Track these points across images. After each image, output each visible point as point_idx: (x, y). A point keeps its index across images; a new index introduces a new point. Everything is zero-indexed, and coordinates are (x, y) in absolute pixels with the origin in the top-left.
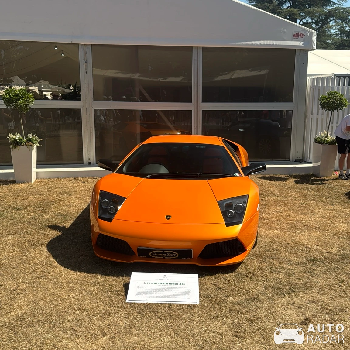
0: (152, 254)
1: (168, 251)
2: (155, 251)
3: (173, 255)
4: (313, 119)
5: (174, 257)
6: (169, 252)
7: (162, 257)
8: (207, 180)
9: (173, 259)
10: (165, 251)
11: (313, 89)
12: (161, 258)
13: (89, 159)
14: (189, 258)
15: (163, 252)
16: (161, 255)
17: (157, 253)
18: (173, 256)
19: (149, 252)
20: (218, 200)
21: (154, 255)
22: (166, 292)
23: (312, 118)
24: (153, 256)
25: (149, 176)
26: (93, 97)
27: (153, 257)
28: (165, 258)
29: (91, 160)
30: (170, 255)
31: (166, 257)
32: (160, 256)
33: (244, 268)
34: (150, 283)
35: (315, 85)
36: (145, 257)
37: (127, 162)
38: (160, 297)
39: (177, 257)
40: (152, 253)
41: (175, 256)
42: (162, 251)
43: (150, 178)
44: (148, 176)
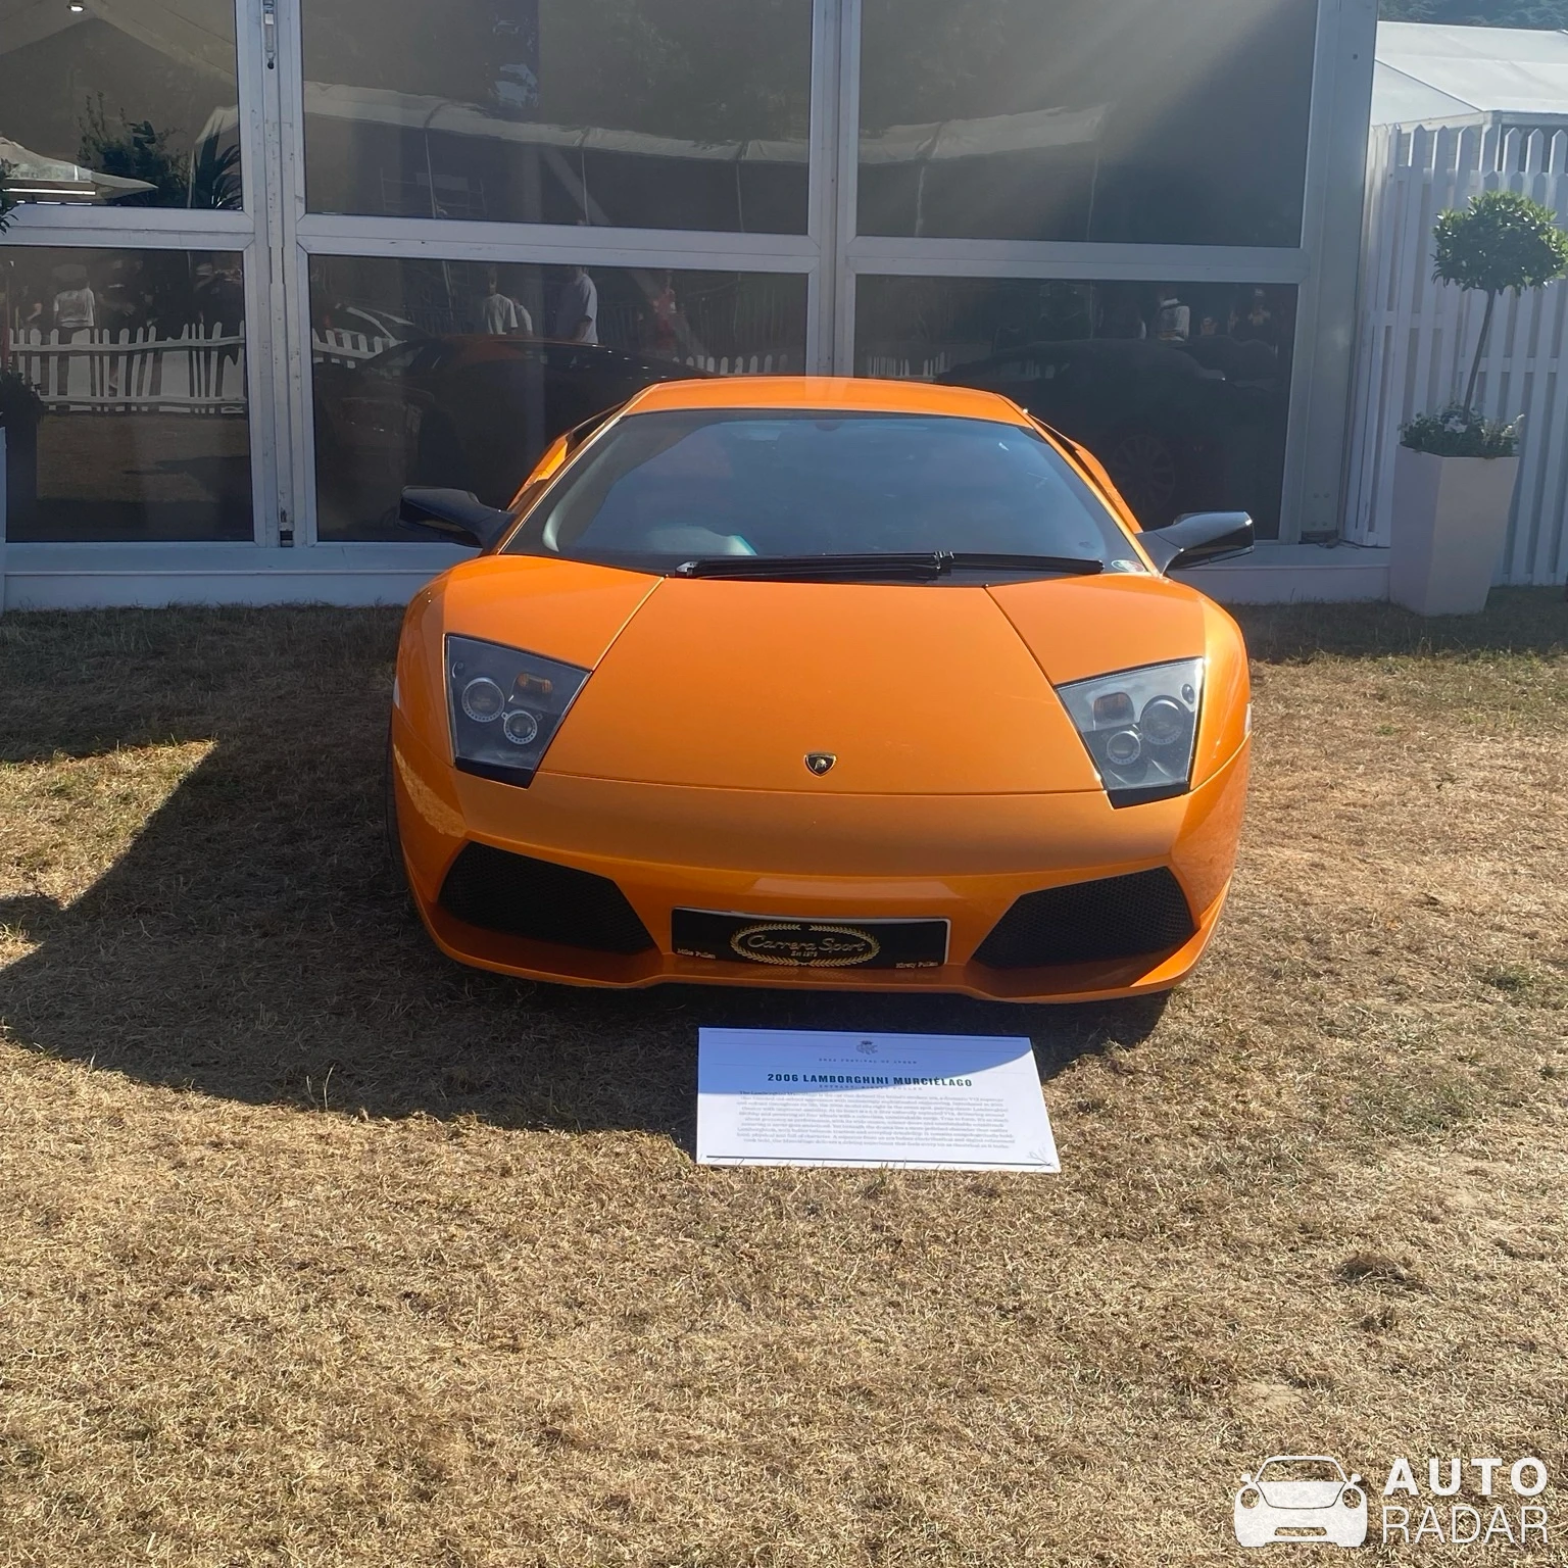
0: (743, 943)
1: (828, 929)
2: (764, 928)
3: (848, 948)
4: (1393, 331)
5: (854, 961)
6: (832, 930)
7: (796, 958)
8: (984, 587)
9: (852, 966)
10: (813, 928)
11: (1400, 183)
12: (791, 962)
13: (284, 513)
14: (932, 964)
15: (805, 933)
16: (794, 946)
17: (770, 935)
18: (854, 953)
19: (734, 933)
20: (1055, 683)
21: (752, 950)
22: (886, 1120)
23: (1388, 328)
24: (751, 956)
25: (687, 565)
26: (302, 195)
27: (751, 961)
28: (811, 963)
29: (293, 522)
30: (838, 948)
31: (817, 958)
32: (786, 953)
33: (1183, 1013)
34: (801, 1078)
35: (1410, 164)
36: (710, 956)
37: (560, 498)
38: (863, 1140)
39: (870, 956)
40: (748, 936)
41: (863, 953)
42: (797, 927)
43: (695, 574)
44: (684, 568)
